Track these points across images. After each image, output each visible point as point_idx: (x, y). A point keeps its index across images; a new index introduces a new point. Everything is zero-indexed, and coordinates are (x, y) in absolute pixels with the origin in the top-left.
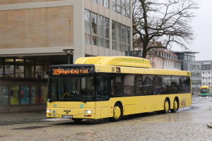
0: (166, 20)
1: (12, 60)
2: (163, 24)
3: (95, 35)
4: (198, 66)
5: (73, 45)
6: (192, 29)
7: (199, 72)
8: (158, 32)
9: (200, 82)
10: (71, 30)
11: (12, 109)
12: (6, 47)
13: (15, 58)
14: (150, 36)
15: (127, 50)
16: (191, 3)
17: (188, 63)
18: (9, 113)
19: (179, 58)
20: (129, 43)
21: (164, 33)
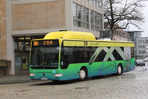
0: (126, 9)
1: (23, 39)
2: (123, 12)
3: (80, 20)
4: (144, 41)
5: (65, 27)
6: (144, 15)
7: (144, 44)
8: (120, 18)
9: (145, 51)
10: (64, 17)
11: (24, 72)
14: (115, 20)
15: (100, 30)
17: (137, 39)
18: (22, 74)
19: (130, 35)
20: (102, 25)
21: (125, 18)
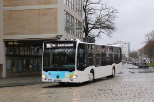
0: (100, 19)
12: (11, 34)
13: (14, 42)
16: (114, 9)
18: (12, 77)
